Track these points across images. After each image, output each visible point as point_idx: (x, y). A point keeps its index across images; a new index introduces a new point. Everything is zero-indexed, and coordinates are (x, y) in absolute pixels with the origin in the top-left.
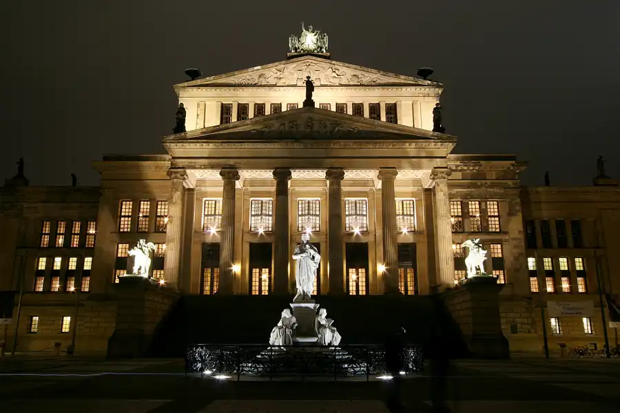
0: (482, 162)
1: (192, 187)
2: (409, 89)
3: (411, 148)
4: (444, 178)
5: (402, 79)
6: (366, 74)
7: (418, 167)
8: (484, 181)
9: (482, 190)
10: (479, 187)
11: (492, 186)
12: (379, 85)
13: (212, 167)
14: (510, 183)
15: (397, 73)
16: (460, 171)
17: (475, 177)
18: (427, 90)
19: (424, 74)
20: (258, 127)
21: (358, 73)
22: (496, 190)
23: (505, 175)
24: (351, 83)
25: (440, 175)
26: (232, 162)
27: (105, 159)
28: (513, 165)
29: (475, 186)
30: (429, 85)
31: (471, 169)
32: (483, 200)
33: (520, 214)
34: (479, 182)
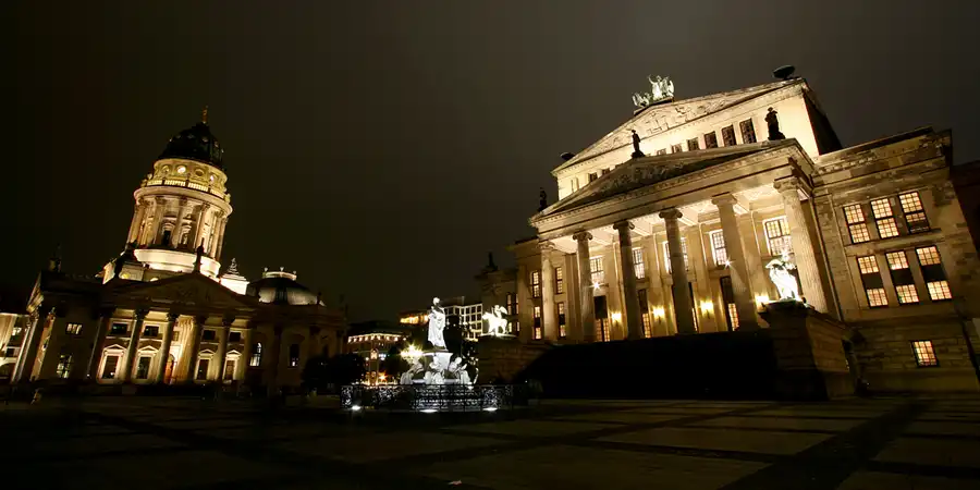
0: (872, 151)
1: (573, 252)
2: (762, 98)
3: (743, 166)
4: (790, 188)
5: (752, 91)
6: (713, 101)
7: (756, 184)
8: (884, 173)
9: (886, 184)
10: (879, 181)
11: (901, 175)
12: (727, 107)
13: (567, 234)
14: (929, 164)
15: (744, 88)
16: (846, 168)
17: (872, 170)
18: (785, 92)
19: (785, 74)
20: (596, 190)
21: (703, 103)
22: (913, 179)
23: (918, 156)
24: (698, 116)
25: (783, 186)
26: (580, 226)
27: (517, 243)
28: (925, 141)
29: (873, 181)
30: (785, 86)
31: (861, 162)
32: (894, 195)
33: (955, 202)
34: (877, 176)
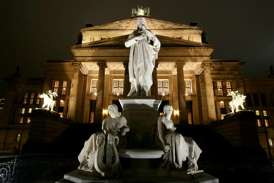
0: (223, 63)
1: (86, 74)
2: (187, 30)
3: (191, 52)
4: (209, 66)
5: (184, 26)
6: (167, 25)
7: (195, 61)
8: (224, 72)
9: (223, 76)
10: (222, 74)
11: (228, 74)
12: (173, 29)
13: (93, 61)
14: (237, 73)
15: (181, 24)
16: (212, 67)
17: (222, 69)
18: (195, 31)
19: (194, 24)
21: (163, 24)
22: (230, 76)
23: (234, 69)
24: (160, 28)
25: (206, 65)
26: (103, 58)
27: (48, 61)
28: (238, 64)
29: (219, 74)
30: (196, 29)
31: (217, 66)
32: (223, 81)
33: (242, 87)
34: (222, 72)
